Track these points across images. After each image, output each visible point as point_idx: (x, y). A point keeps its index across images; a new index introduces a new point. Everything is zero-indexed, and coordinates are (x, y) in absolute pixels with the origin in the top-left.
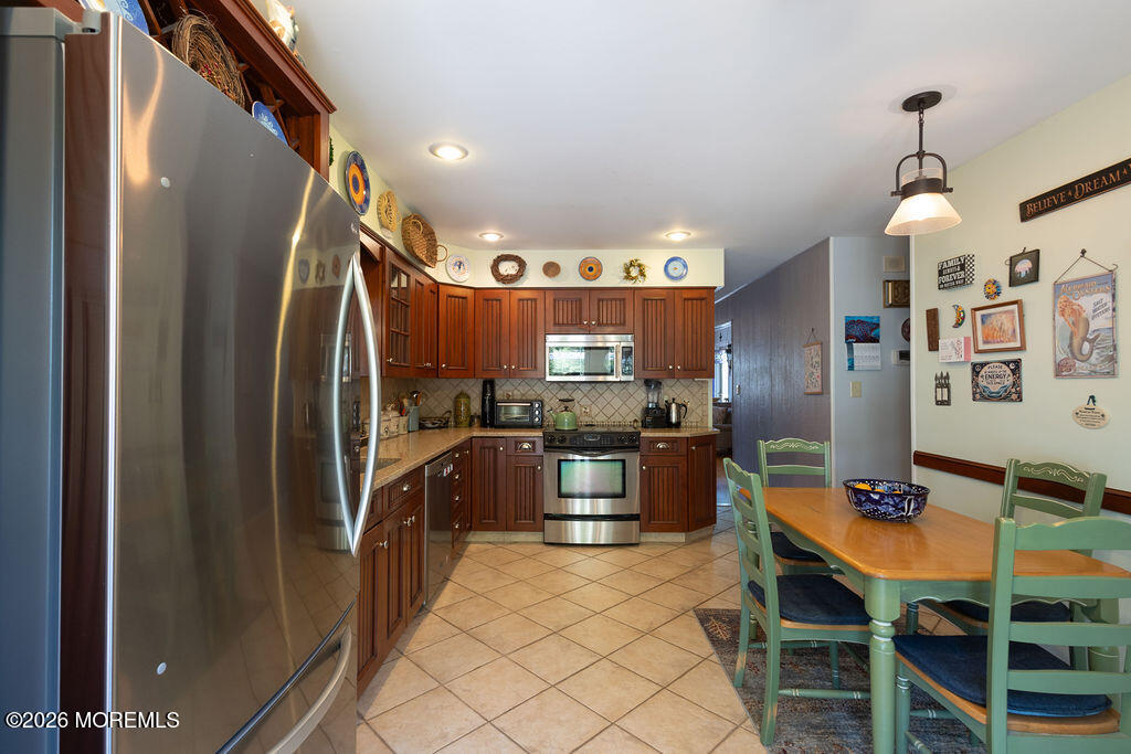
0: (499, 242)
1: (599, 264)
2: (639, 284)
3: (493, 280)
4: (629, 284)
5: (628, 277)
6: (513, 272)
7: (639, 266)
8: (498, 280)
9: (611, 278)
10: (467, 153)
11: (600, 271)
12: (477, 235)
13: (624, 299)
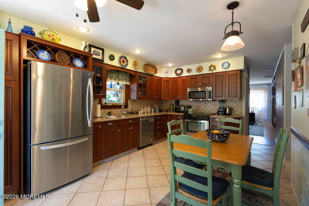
0: (172, 66)
1: (202, 67)
2: (214, 71)
3: (175, 75)
4: (211, 72)
5: (210, 70)
6: (180, 73)
7: (214, 66)
8: (176, 75)
9: (206, 71)
10: (141, 51)
11: (202, 69)
12: (166, 65)
13: (209, 77)
